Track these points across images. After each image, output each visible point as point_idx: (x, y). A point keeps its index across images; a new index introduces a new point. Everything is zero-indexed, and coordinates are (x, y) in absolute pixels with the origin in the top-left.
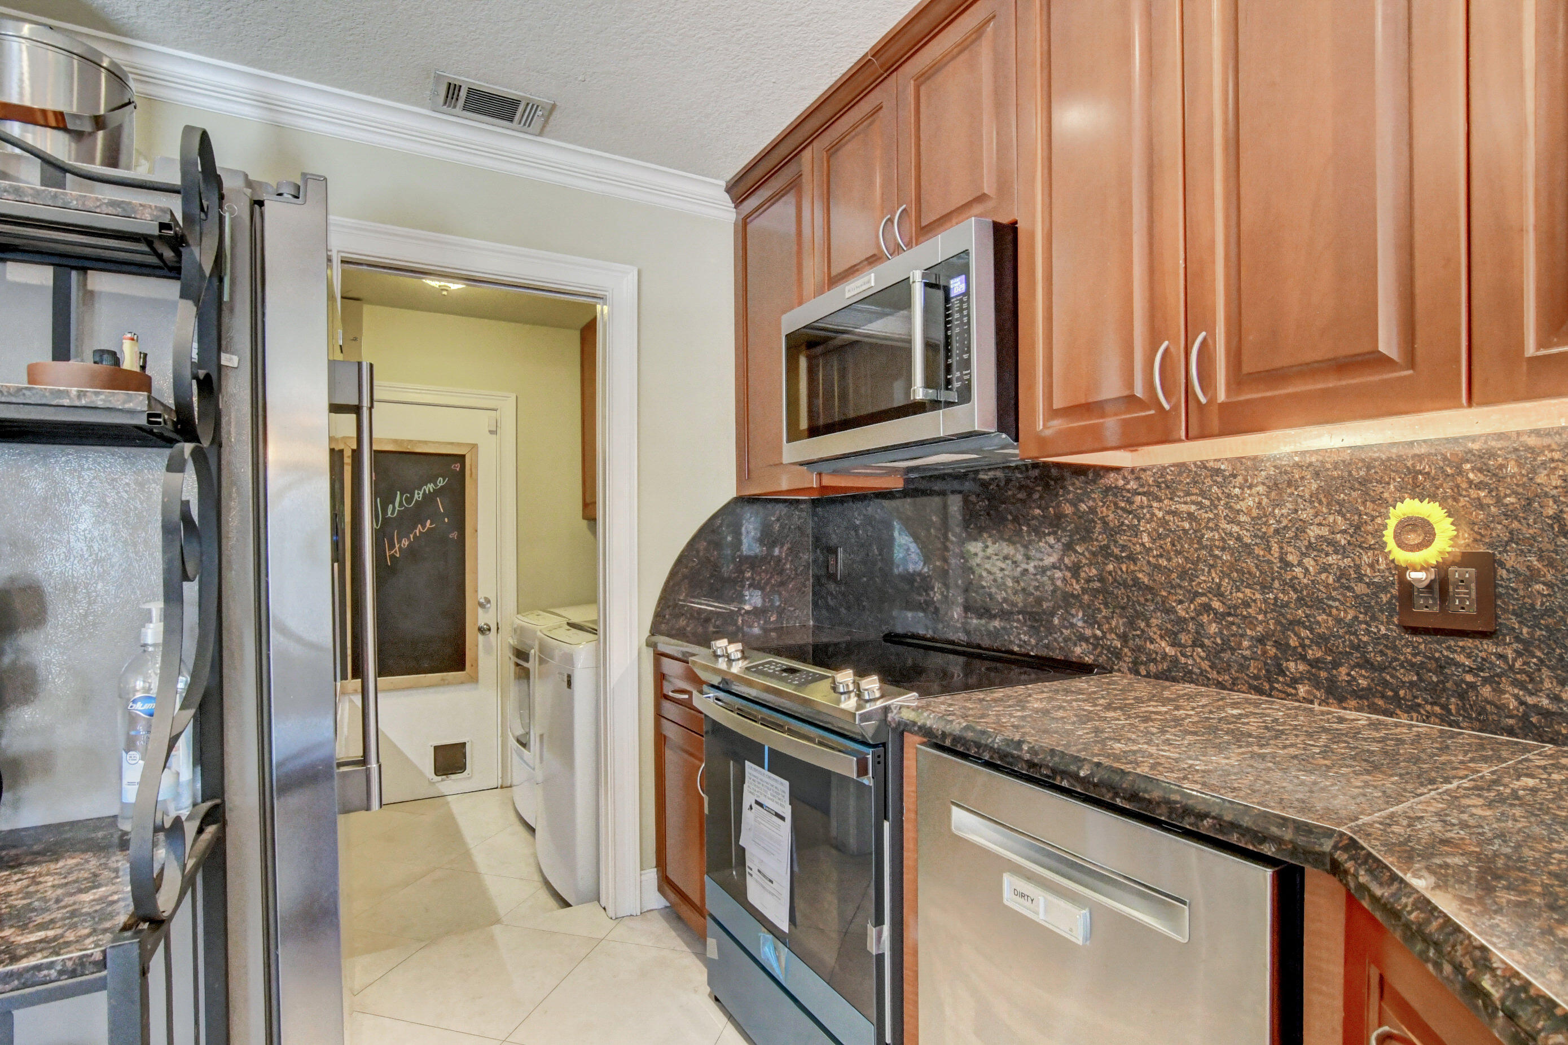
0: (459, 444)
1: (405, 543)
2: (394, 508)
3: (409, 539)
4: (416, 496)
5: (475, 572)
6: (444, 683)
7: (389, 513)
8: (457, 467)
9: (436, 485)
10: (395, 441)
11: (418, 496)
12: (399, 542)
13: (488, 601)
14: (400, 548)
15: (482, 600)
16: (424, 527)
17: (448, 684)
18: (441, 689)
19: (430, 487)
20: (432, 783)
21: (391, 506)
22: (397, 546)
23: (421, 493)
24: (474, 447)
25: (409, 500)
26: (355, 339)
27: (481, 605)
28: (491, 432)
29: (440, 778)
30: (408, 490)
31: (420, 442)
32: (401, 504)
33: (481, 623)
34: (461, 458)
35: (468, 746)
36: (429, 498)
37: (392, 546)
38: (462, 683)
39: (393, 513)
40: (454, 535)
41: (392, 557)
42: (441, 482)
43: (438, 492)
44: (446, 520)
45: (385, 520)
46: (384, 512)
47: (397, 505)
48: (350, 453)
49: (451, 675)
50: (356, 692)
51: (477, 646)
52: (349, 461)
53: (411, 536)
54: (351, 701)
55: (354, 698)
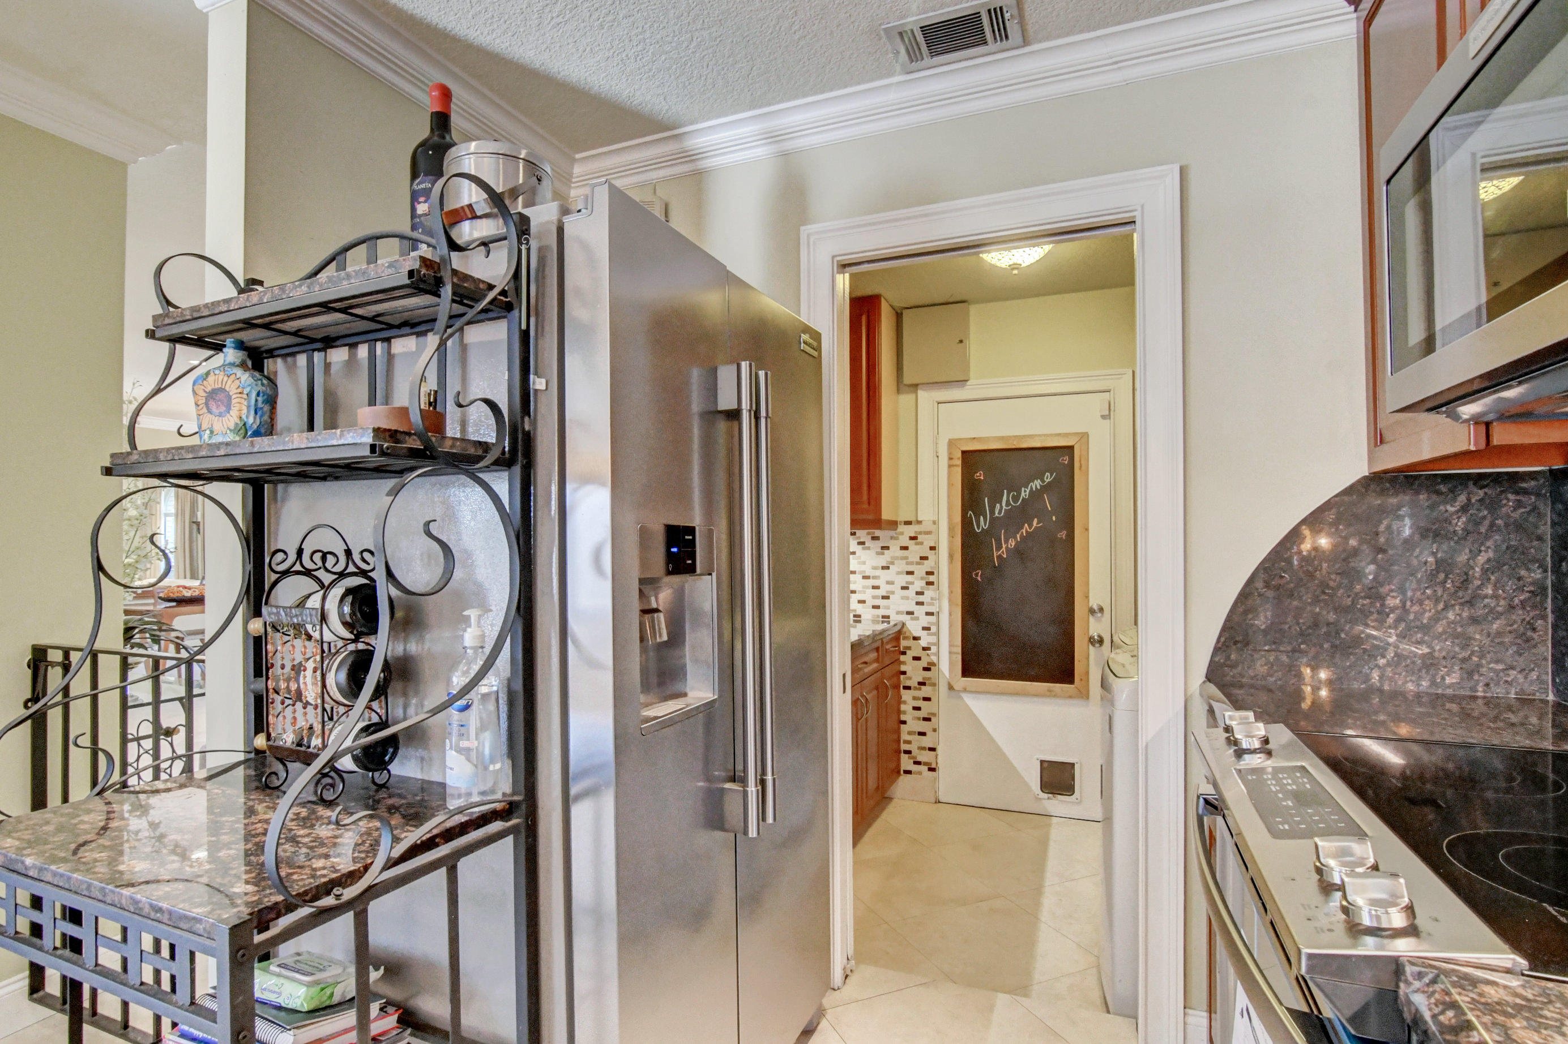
0: (1066, 435)
1: (1012, 543)
2: (1001, 507)
3: (1016, 538)
4: (1023, 494)
5: (1086, 576)
6: (1051, 694)
7: (997, 512)
8: (1065, 459)
9: (1043, 481)
10: (1002, 438)
11: (1025, 493)
12: (1006, 542)
13: (1101, 610)
14: (1007, 548)
15: (1095, 607)
16: (1030, 526)
17: (1055, 696)
18: (1048, 700)
19: (1037, 484)
20: (1038, 799)
21: (998, 505)
22: (1004, 547)
23: (1028, 490)
24: (1084, 436)
25: (1016, 499)
26: (961, 341)
27: (1092, 611)
28: (1103, 417)
29: (1046, 796)
30: (1015, 488)
31: (1024, 436)
32: (1008, 503)
33: (1094, 632)
34: (1070, 449)
35: (1076, 766)
36: (1036, 495)
37: (999, 547)
38: (1070, 697)
39: (1000, 513)
40: (1063, 534)
41: (1000, 557)
42: (1048, 478)
43: (1046, 488)
44: (1054, 518)
45: (993, 519)
46: (992, 512)
47: (1004, 504)
48: (960, 455)
49: (1058, 687)
50: (965, 690)
51: (1088, 658)
52: (959, 462)
53: (1018, 536)
54: (961, 698)
55: (964, 696)
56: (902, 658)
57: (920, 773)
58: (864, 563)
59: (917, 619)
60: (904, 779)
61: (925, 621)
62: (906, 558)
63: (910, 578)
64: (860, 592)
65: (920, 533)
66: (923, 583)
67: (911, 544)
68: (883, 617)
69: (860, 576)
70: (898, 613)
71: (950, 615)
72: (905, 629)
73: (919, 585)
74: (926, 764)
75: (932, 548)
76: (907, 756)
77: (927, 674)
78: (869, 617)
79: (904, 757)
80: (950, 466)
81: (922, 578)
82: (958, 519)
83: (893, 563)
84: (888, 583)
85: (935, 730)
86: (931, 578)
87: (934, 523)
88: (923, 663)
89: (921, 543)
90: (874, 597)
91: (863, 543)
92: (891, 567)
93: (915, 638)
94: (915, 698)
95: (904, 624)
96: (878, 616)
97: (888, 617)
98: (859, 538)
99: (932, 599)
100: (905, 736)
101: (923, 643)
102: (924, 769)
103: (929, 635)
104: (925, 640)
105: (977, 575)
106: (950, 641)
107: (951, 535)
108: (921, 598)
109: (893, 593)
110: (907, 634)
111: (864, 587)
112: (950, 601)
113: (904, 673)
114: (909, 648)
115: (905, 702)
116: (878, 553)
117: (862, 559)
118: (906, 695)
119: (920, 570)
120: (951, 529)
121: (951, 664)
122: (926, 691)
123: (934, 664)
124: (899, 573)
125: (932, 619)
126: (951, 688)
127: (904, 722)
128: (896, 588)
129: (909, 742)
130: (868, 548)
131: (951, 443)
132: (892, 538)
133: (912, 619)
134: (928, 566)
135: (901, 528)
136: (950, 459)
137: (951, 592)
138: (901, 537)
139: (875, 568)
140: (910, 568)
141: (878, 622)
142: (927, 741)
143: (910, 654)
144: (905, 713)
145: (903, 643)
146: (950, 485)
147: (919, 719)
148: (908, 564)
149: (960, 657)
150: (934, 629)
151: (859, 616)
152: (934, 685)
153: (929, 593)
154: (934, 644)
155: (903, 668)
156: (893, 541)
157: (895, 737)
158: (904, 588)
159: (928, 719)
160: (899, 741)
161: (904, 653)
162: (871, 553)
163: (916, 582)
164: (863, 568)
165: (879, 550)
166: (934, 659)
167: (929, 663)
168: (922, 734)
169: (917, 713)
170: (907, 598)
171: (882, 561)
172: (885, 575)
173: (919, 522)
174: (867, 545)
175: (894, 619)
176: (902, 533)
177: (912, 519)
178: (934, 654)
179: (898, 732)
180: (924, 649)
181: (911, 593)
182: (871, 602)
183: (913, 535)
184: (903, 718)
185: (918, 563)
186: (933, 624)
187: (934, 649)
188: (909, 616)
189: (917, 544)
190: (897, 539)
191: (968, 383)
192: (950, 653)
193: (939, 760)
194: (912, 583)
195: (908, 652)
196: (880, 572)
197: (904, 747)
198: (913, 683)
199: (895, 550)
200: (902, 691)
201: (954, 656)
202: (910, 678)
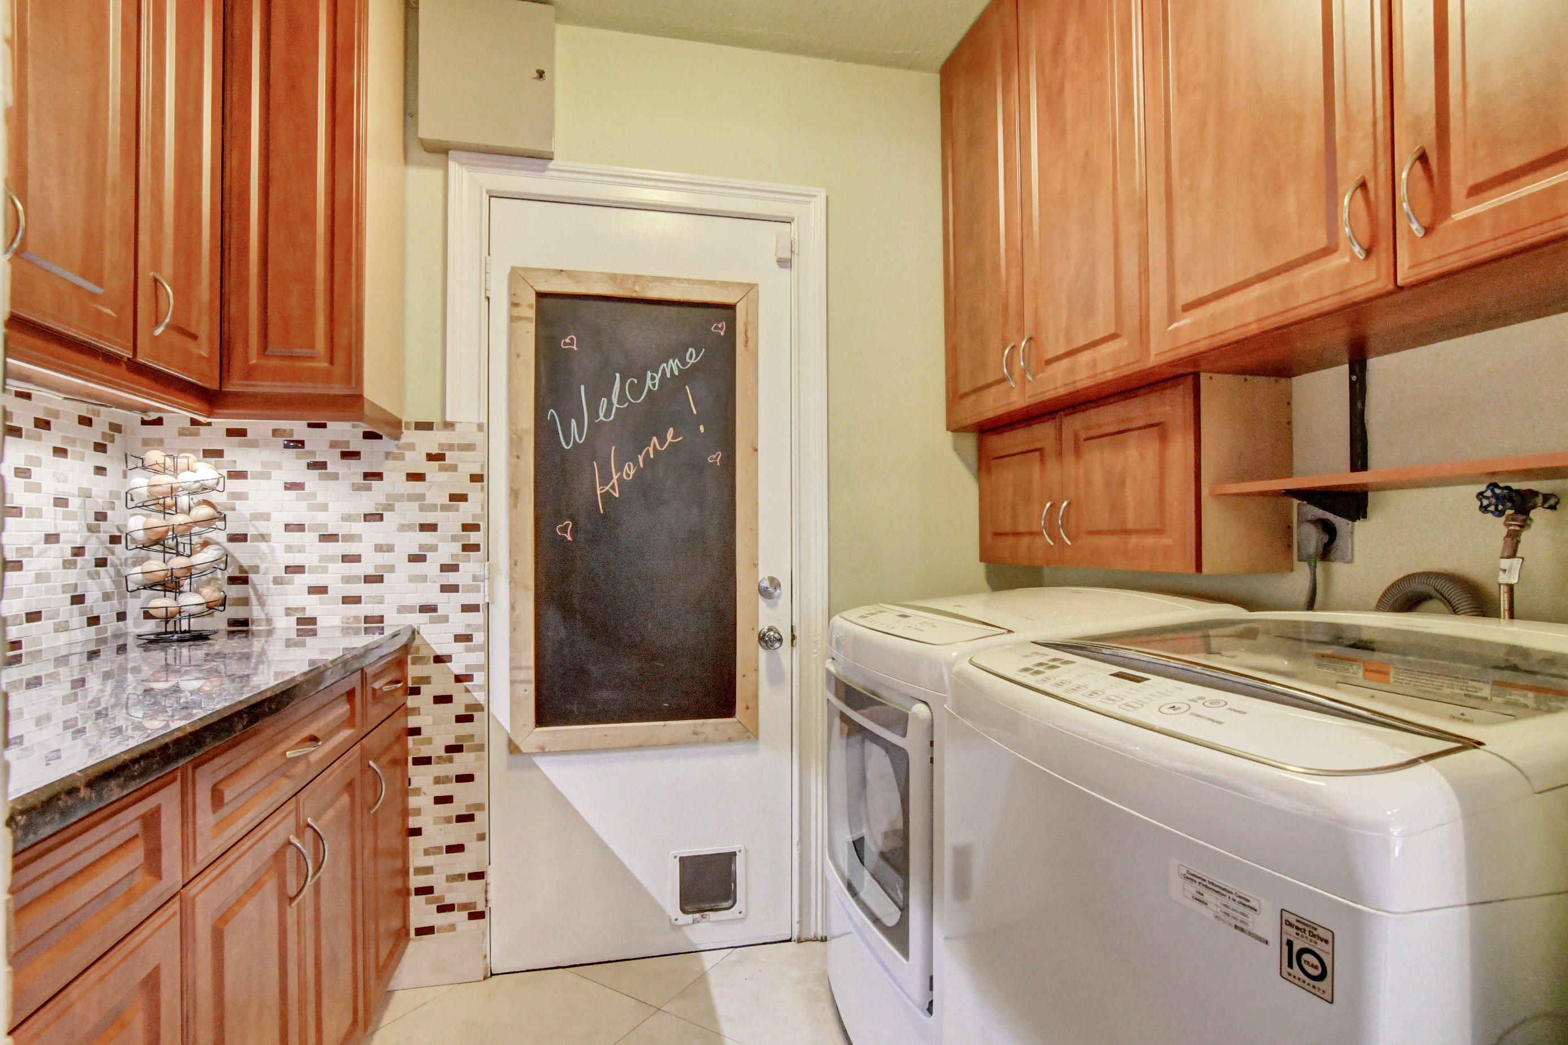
0: (726, 285)
1: (629, 471)
2: (610, 404)
3: (636, 462)
4: (649, 382)
5: (754, 529)
6: (698, 740)
7: (601, 415)
8: (720, 328)
9: (684, 362)
10: (613, 277)
11: (652, 382)
12: (620, 468)
13: (776, 585)
14: (620, 480)
15: (765, 584)
16: (662, 441)
17: (704, 741)
19: (673, 366)
20: (677, 928)
21: (604, 400)
22: (615, 477)
23: (658, 377)
24: (750, 289)
25: (635, 392)
26: (541, 75)
27: (763, 592)
28: (782, 263)
29: (690, 918)
30: (635, 371)
31: (655, 279)
32: (622, 398)
33: (765, 624)
34: (730, 309)
35: (738, 860)
36: (672, 386)
37: (606, 479)
38: (730, 740)
39: (607, 414)
40: (715, 458)
41: (607, 496)
42: (692, 357)
43: (687, 375)
44: (702, 429)
45: (595, 427)
46: (594, 412)
47: (615, 399)
48: (532, 299)
49: (709, 725)
50: (543, 751)
51: (757, 670)
52: (532, 313)
53: (641, 458)
54: (534, 766)
55: (540, 762)
56: (411, 701)
57: (452, 928)
58: (324, 507)
59: (445, 619)
60: (416, 948)
61: (460, 623)
62: (421, 497)
63: (428, 537)
64: (314, 570)
65: (451, 447)
66: (457, 548)
67: (430, 469)
68: (367, 619)
69: (315, 536)
70: (402, 609)
71: (513, 608)
72: (417, 642)
73: (447, 551)
74: (463, 907)
75: (476, 478)
76: (422, 898)
77: (466, 728)
78: (337, 621)
79: (417, 902)
80: (513, 319)
81: (454, 538)
82: (528, 422)
83: (390, 508)
84: (379, 548)
85: (481, 837)
86: (474, 537)
87: (480, 427)
88: (458, 707)
89: (454, 468)
90: (347, 580)
91: (323, 465)
92: (386, 515)
93: (438, 659)
94: (438, 780)
95: (414, 633)
96: (357, 619)
97: (381, 619)
98: (313, 453)
99: (475, 578)
100: (418, 859)
101: (457, 667)
102: (459, 917)
103: (468, 650)
104: (461, 661)
105: (564, 530)
106: (512, 659)
107: (515, 454)
108: (451, 578)
109: (391, 569)
110: (423, 652)
111: (325, 559)
112: (512, 580)
113: (416, 731)
114: (427, 680)
115: (418, 791)
116: (356, 488)
117: (320, 499)
118: (421, 777)
119: (450, 522)
120: (514, 441)
121: (515, 703)
122: (462, 763)
123: (479, 707)
124: (404, 528)
125: (476, 618)
126: (513, 748)
127: (417, 832)
128: (398, 558)
129: (428, 870)
130: (335, 477)
131: (516, 276)
132: (388, 455)
133: (432, 621)
134: (467, 512)
135: (409, 436)
136: (514, 305)
137: (514, 563)
138: (408, 454)
139: (347, 518)
140: (429, 518)
141: (356, 632)
142: (464, 863)
143: (428, 692)
144: (418, 812)
145: (414, 671)
146: (513, 355)
147: (448, 820)
148: (423, 508)
149: (532, 687)
150: (479, 638)
151: (313, 621)
152: (480, 748)
153: (470, 567)
154: (478, 668)
155: (413, 722)
156: (390, 464)
157: (398, 864)
158: (416, 558)
159: (468, 818)
160: (405, 872)
161: (415, 691)
162: (342, 487)
163: (441, 546)
164: (321, 517)
165: (359, 480)
166: (480, 697)
167: (468, 707)
168: (455, 848)
169: (444, 809)
170: (423, 579)
171: (368, 502)
172: (371, 533)
173: (449, 426)
174: (330, 469)
175: (394, 622)
176: (412, 447)
177: (435, 418)
178: (479, 687)
179: (404, 853)
180: (458, 679)
181: (431, 567)
182: (338, 589)
183: (435, 451)
184: (413, 823)
185: (444, 508)
186: (477, 628)
187: (479, 678)
188: (426, 616)
189: (442, 469)
190: (400, 457)
191: (551, 165)
192: (513, 682)
193: (491, 895)
194: (434, 548)
195: (424, 688)
196: (359, 527)
197: (416, 881)
198: (435, 750)
199: (394, 481)
200: (411, 768)
201: (520, 688)
202: (429, 741)
